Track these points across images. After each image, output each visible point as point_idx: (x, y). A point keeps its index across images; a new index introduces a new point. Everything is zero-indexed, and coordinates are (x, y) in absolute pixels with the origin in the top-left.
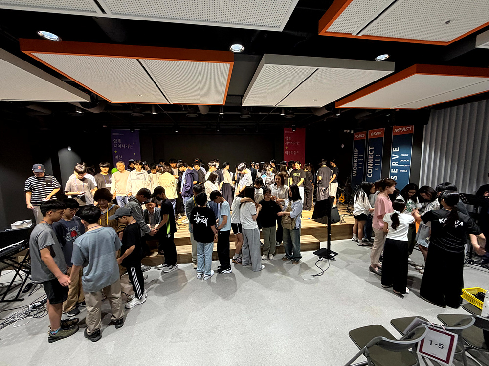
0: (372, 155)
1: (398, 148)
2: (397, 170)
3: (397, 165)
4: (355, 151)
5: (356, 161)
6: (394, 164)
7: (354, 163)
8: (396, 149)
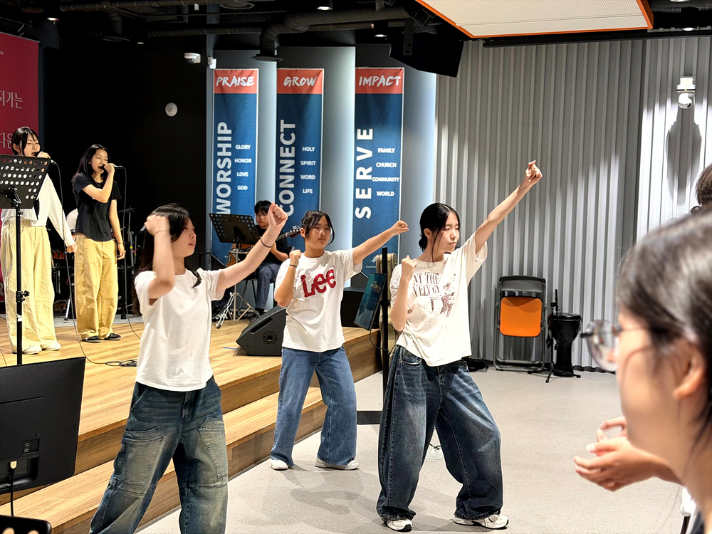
0: (290, 147)
1: (371, 131)
2: (370, 190)
3: (369, 177)
4: (220, 131)
5: (227, 163)
6: (361, 173)
7: (220, 173)
8: (365, 132)
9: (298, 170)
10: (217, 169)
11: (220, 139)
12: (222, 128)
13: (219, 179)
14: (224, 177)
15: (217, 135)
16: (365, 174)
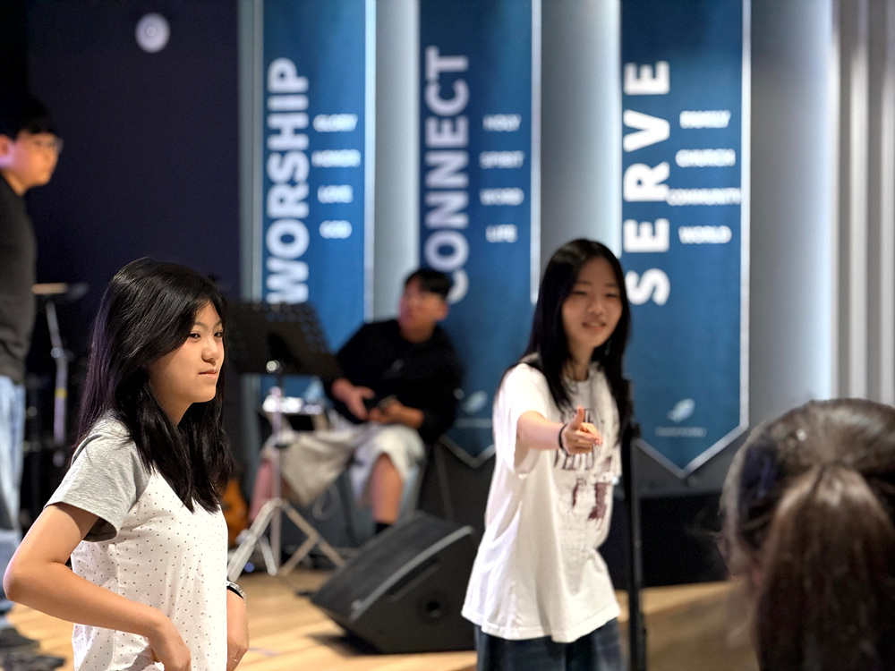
0: (453, 118)
1: (663, 69)
2: (663, 226)
3: (661, 194)
4: (276, 84)
5: (295, 169)
6: (639, 183)
7: (277, 192)
8: (646, 71)
9: (477, 178)
10: (269, 184)
11: (276, 103)
12: (282, 76)
13: (275, 209)
14: (288, 204)
15: (268, 94)
16: (649, 184)
